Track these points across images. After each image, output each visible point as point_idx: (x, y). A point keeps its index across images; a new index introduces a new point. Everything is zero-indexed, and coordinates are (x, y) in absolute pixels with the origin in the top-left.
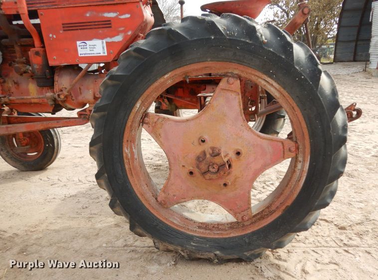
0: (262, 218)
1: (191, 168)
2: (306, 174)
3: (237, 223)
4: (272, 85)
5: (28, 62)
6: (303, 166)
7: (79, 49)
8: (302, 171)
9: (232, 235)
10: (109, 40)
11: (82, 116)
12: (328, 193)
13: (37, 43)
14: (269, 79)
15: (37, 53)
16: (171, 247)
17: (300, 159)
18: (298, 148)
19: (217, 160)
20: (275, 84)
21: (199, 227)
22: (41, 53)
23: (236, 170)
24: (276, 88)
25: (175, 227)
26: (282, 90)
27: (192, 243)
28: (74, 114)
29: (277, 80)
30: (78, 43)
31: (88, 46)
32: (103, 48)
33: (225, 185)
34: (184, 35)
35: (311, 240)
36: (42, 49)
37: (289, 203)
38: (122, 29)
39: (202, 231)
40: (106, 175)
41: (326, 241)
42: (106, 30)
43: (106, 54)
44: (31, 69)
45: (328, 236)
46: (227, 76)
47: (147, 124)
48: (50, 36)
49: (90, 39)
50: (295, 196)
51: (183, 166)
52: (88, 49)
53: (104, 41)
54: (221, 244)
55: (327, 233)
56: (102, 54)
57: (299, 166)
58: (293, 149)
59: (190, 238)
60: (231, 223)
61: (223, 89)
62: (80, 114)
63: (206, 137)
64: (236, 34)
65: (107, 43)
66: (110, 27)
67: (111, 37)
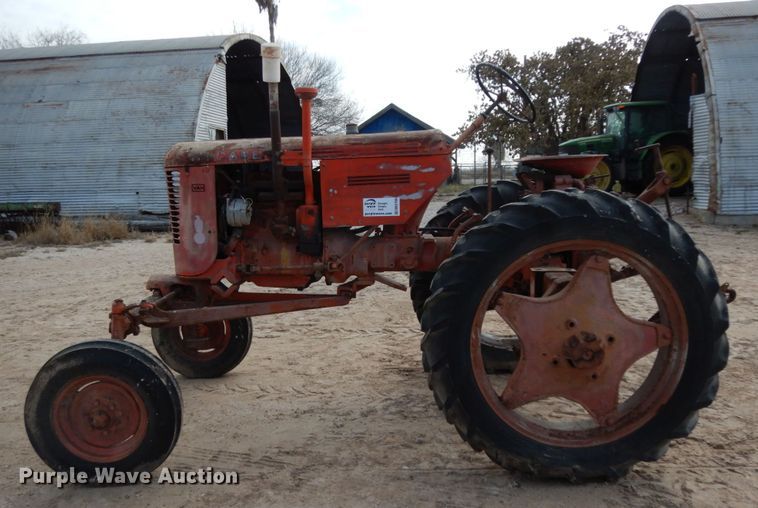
0: (630, 422)
1: (555, 356)
2: (683, 365)
3: (600, 429)
4: (645, 265)
5: (293, 222)
6: (680, 356)
7: (365, 207)
8: (679, 361)
9: (594, 444)
10: (404, 197)
11: (343, 293)
12: (710, 388)
13: (309, 199)
14: (642, 259)
15: (311, 212)
16: (517, 461)
17: (675, 347)
18: (672, 335)
19: (593, 346)
20: (649, 264)
21: (551, 435)
22: (316, 211)
23: (609, 358)
24: (648, 268)
25: (524, 434)
26: (656, 270)
27: (546, 455)
28: (333, 289)
29: (651, 260)
30: (365, 200)
31: (376, 205)
32: (396, 208)
33: (594, 377)
34: (555, 212)
35: (683, 460)
36: (316, 206)
37: (664, 401)
38: (422, 184)
39: (555, 439)
40: (447, 365)
41: (703, 461)
42: (401, 186)
43: (399, 215)
44: (294, 230)
45: (704, 456)
46: (595, 254)
47: (500, 305)
48: (330, 191)
49: (381, 196)
50: (672, 392)
51: (544, 355)
52: (377, 208)
53: (398, 199)
54: (580, 456)
55: (701, 453)
56: (393, 215)
57: (675, 356)
58: (669, 335)
59: (542, 448)
60: (590, 430)
61: (590, 268)
62: (340, 289)
63: (575, 320)
64: (609, 213)
65: (401, 201)
66: (408, 182)
67: (408, 193)
